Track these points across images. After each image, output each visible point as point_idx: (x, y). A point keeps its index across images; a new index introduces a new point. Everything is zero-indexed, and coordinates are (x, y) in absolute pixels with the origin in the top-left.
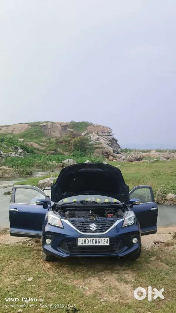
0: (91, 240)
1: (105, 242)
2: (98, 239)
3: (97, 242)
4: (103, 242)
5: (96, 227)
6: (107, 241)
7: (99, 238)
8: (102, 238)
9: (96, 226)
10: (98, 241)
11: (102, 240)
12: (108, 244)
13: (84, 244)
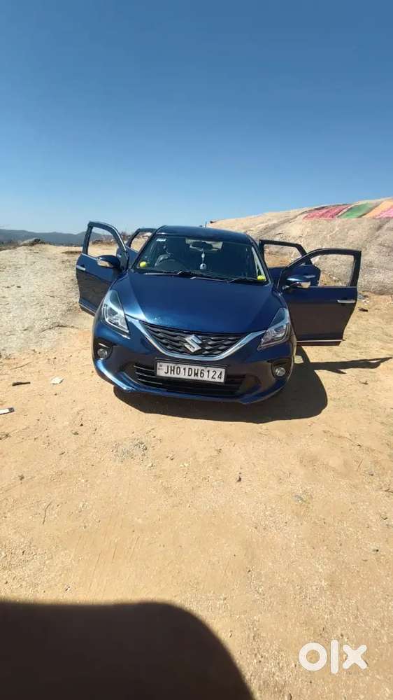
0: (185, 369)
1: (216, 376)
2: (200, 368)
3: (199, 374)
4: (211, 376)
5: (200, 345)
6: (221, 374)
7: (203, 368)
8: (209, 368)
9: (200, 342)
10: (201, 373)
11: (209, 371)
12: (222, 380)
13: (169, 375)
